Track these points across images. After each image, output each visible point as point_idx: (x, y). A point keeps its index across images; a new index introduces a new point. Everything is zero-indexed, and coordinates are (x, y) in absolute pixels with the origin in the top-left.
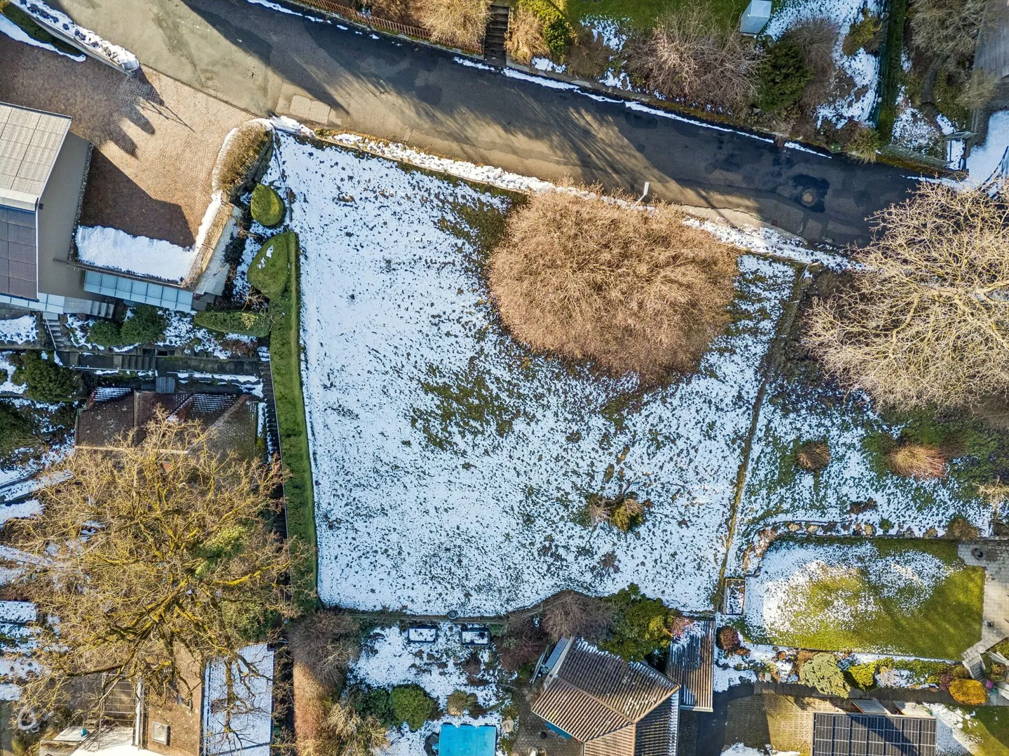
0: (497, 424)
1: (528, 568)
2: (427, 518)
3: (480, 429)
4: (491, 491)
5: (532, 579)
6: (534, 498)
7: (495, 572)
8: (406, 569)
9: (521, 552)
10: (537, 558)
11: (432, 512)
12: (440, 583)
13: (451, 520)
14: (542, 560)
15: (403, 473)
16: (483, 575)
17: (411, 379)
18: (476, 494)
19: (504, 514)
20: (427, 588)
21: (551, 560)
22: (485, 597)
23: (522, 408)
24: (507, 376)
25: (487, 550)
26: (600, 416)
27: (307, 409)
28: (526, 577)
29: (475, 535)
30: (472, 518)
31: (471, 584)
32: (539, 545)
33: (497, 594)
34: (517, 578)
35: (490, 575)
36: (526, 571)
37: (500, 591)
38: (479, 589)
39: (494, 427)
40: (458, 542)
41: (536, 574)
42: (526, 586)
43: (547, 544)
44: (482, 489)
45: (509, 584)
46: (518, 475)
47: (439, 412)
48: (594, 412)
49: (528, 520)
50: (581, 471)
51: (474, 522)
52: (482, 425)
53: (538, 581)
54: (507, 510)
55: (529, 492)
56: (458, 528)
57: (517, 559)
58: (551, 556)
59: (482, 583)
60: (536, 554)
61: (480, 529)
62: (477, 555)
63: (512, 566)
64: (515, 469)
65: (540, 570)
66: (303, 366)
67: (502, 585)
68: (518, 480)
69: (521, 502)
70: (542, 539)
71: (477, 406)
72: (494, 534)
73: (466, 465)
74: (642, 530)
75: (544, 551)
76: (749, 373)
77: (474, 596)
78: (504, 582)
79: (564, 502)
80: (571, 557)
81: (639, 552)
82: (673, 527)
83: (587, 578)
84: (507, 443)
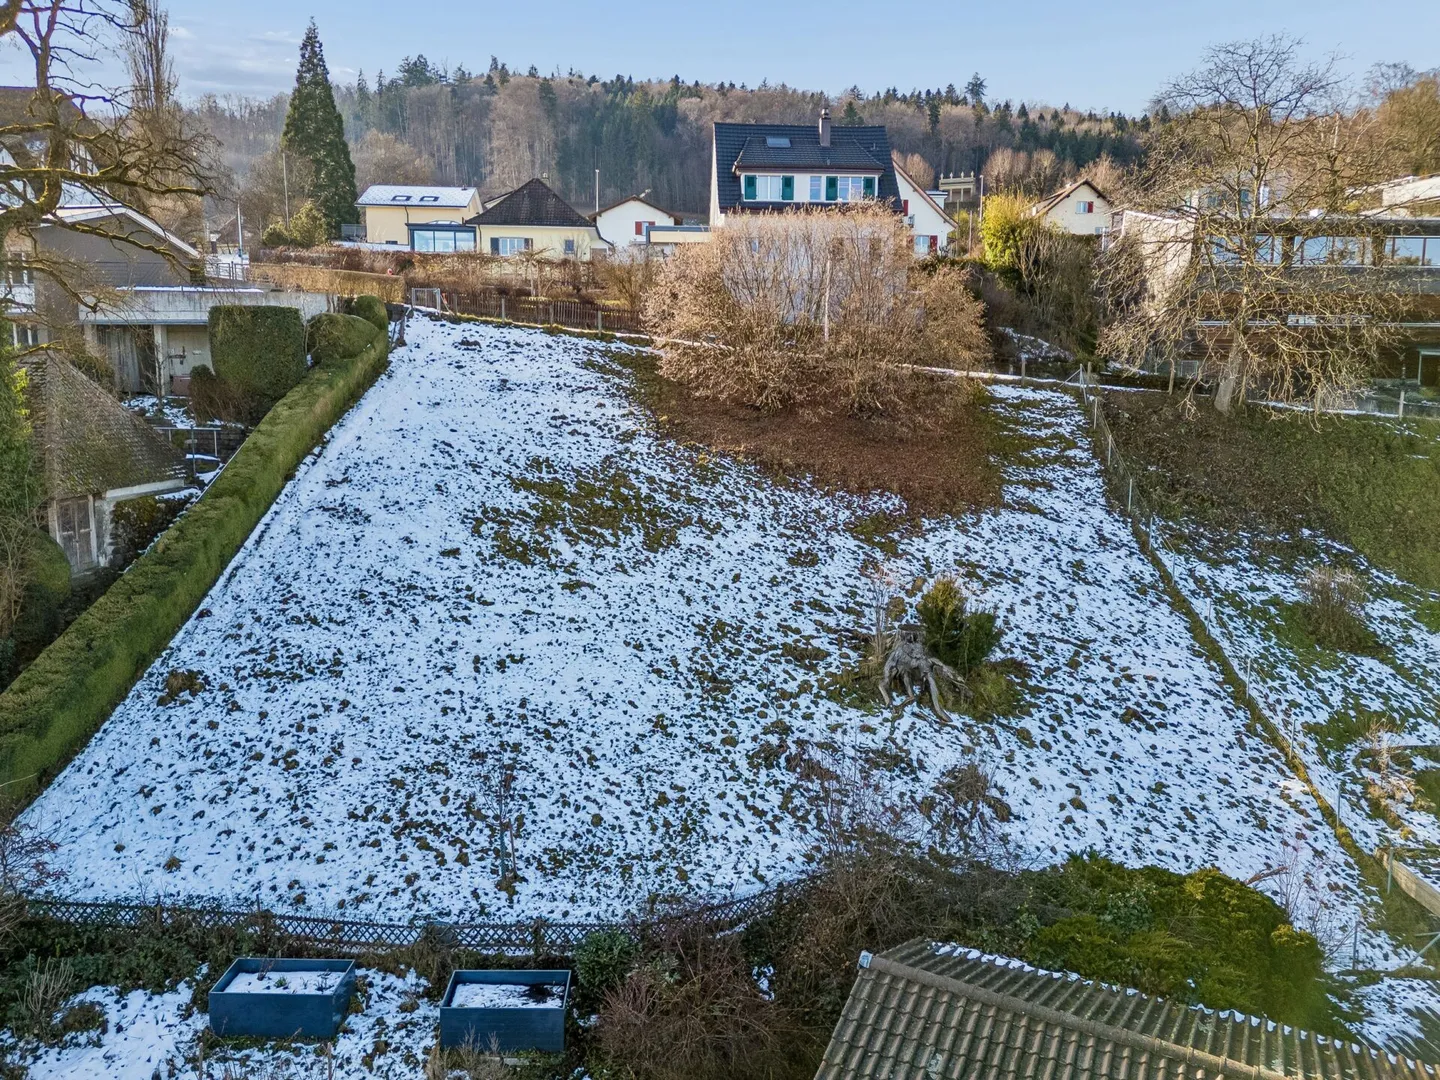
0: (647, 534)
1: (722, 796)
2: (447, 682)
3: (612, 540)
4: (624, 630)
5: (737, 833)
6: (728, 644)
7: (615, 809)
9: (699, 761)
10: (747, 774)
11: (465, 668)
12: (424, 846)
14: (763, 777)
15: (421, 598)
16: (575, 821)
17: (494, 474)
18: (587, 637)
19: (654, 677)
20: (370, 859)
21: (790, 779)
22: (569, 888)
23: (696, 515)
24: (668, 476)
25: (597, 753)
26: (848, 535)
27: (274, 507)
28: (715, 825)
29: (568, 718)
30: (569, 680)
31: (531, 847)
32: (749, 745)
33: (616, 882)
34: (687, 831)
35: (597, 820)
36: (716, 806)
37: (626, 871)
38: (555, 862)
39: (638, 538)
40: (517, 735)
41: (747, 816)
42: (718, 851)
43: (774, 740)
44: (601, 626)
45: (658, 846)
46: (689, 601)
47: (533, 513)
48: (834, 528)
49: (716, 686)
50: (832, 603)
51: (570, 690)
52: (615, 535)
53: (755, 838)
54: (661, 665)
55: (715, 631)
56: (523, 704)
57: (685, 776)
58: (790, 768)
59: (567, 844)
60: (743, 764)
61: (585, 707)
62: (564, 768)
63: (672, 795)
64: (681, 592)
65: (760, 804)
66: (309, 459)
67: (634, 849)
68: (688, 610)
69: (696, 650)
70: (758, 730)
71: (610, 508)
72: (624, 719)
73: (572, 587)
74: (1030, 724)
75: (766, 757)
76: (1098, 514)
77: (534, 880)
78: (640, 840)
79: (804, 656)
80: (850, 771)
81: (1046, 773)
82: (1108, 724)
83: (919, 829)
84: (665, 560)
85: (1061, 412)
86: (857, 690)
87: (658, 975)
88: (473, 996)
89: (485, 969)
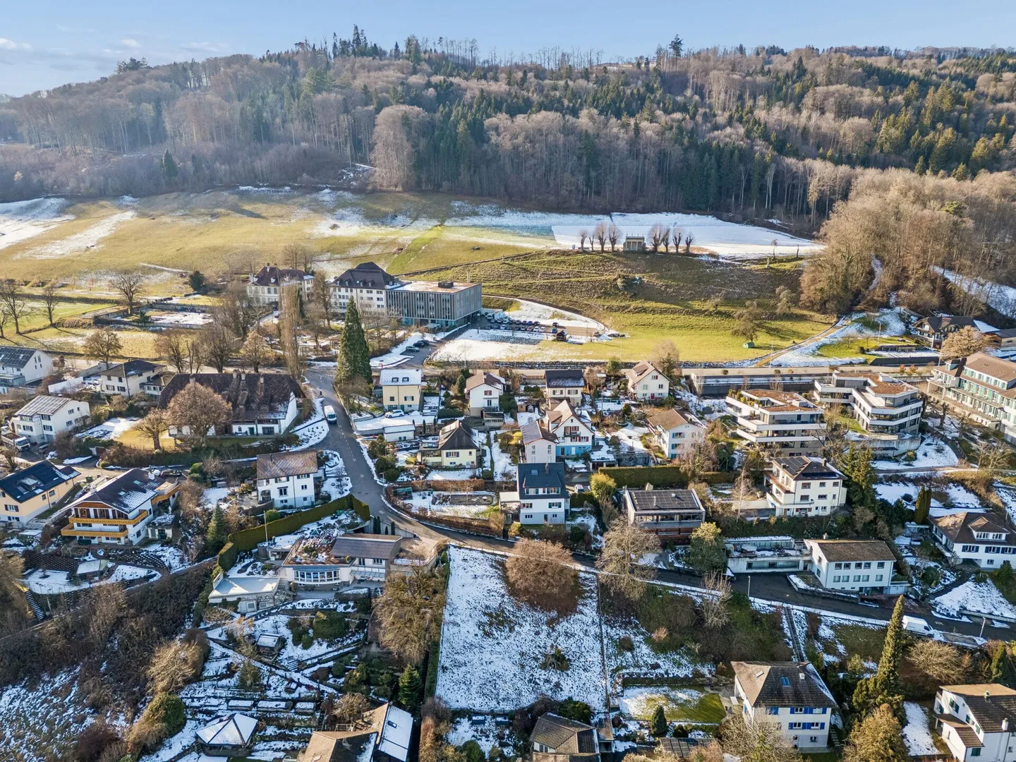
1: (524, 689)
2: (482, 667)
4: (507, 654)
5: (526, 695)
6: (524, 657)
7: (510, 691)
8: (473, 691)
9: (521, 682)
11: (485, 664)
12: (487, 697)
13: (491, 668)
14: (530, 685)
15: (474, 647)
16: (505, 693)
17: (480, 611)
18: (502, 656)
19: (513, 665)
20: (481, 699)
21: (533, 685)
22: (506, 703)
23: (518, 621)
24: (512, 610)
25: (507, 681)
26: (546, 625)
27: (442, 624)
28: (523, 693)
29: (502, 675)
31: (500, 697)
32: (528, 679)
33: (512, 703)
34: (520, 694)
35: (508, 693)
37: (512, 700)
38: (503, 700)
39: (508, 629)
40: (495, 678)
41: (527, 692)
42: (524, 698)
43: (531, 678)
44: (504, 654)
45: (516, 697)
46: (518, 647)
47: (489, 623)
48: (543, 624)
49: (523, 666)
50: (541, 646)
51: (501, 668)
52: (504, 628)
53: (528, 696)
54: (514, 663)
55: (522, 654)
56: (495, 671)
57: (519, 685)
58: (533, 683)
59: (505, 697)
60: (527, 683)
61: (503, 672)
62: (502, 684)
63: (517, 688)
64: (516, 645)
65: (529, 689)
68: (518, 650)
69: (519, 659)
70: (529, 675)
71: (502, 621)
72: (509, 674)
73: (498, 644)
74: (569, 672)
75: (530, 681)
76: (594, 613)
77: (501, 703)
78: (514, 696)
79: (536, 659)
80: (541, 683)
81: (569, 682)
82: (581, 671)
83: (550, 693)
84: (513, 635)
85: (592, 582)
86: (544, 666)
87: (518, 717)
88: (499, 719)
89: (499, 715)
